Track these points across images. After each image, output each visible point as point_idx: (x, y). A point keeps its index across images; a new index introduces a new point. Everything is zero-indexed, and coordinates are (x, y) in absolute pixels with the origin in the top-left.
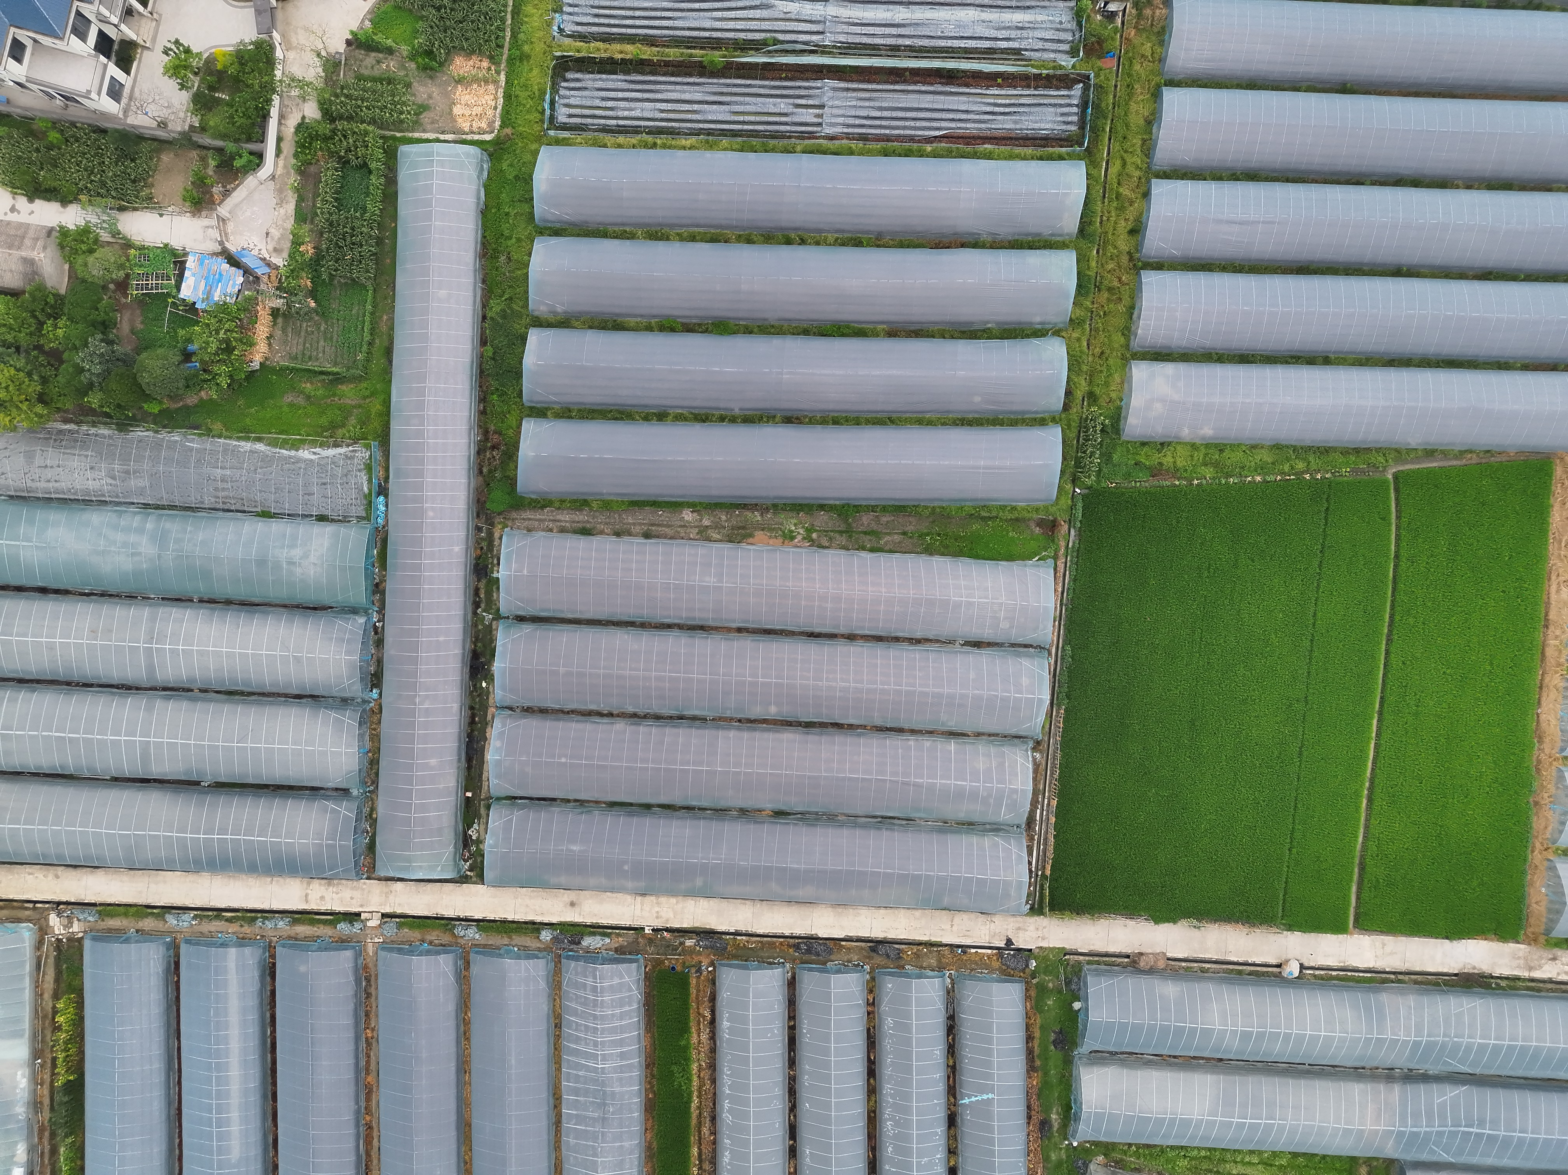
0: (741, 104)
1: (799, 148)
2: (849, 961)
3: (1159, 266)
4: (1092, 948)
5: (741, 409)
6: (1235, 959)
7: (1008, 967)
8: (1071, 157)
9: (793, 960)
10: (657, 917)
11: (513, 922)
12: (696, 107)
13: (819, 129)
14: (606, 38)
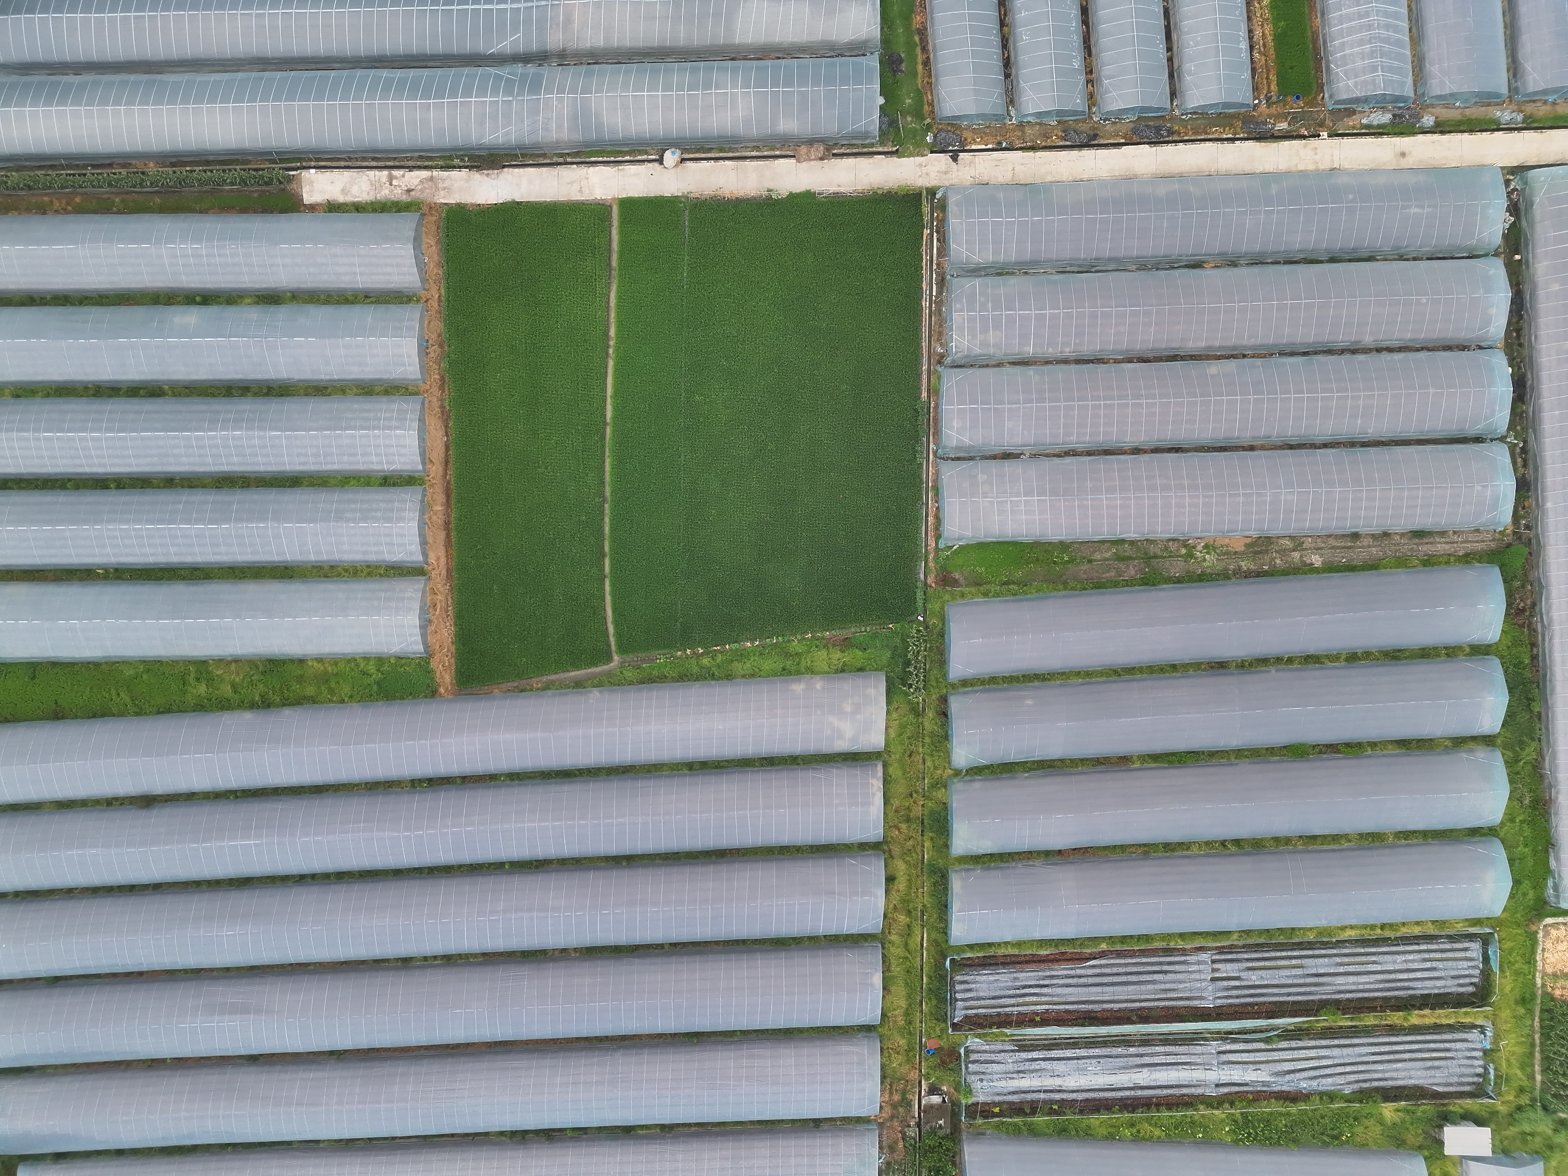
0: (1295, 976)
1: (1235, 936)
2: (1114, 123)
3: (864, 847)
4: (871, 160)
5: (1270, 671)
6: (727, 162)
7: (954, 133)
8: (961, 949)
9: (1173, 119)
10: (1316, 149)
11: (1463, 132)
12: (1341, 969)
13: (1214, 957)
14: (1437, 1028)
